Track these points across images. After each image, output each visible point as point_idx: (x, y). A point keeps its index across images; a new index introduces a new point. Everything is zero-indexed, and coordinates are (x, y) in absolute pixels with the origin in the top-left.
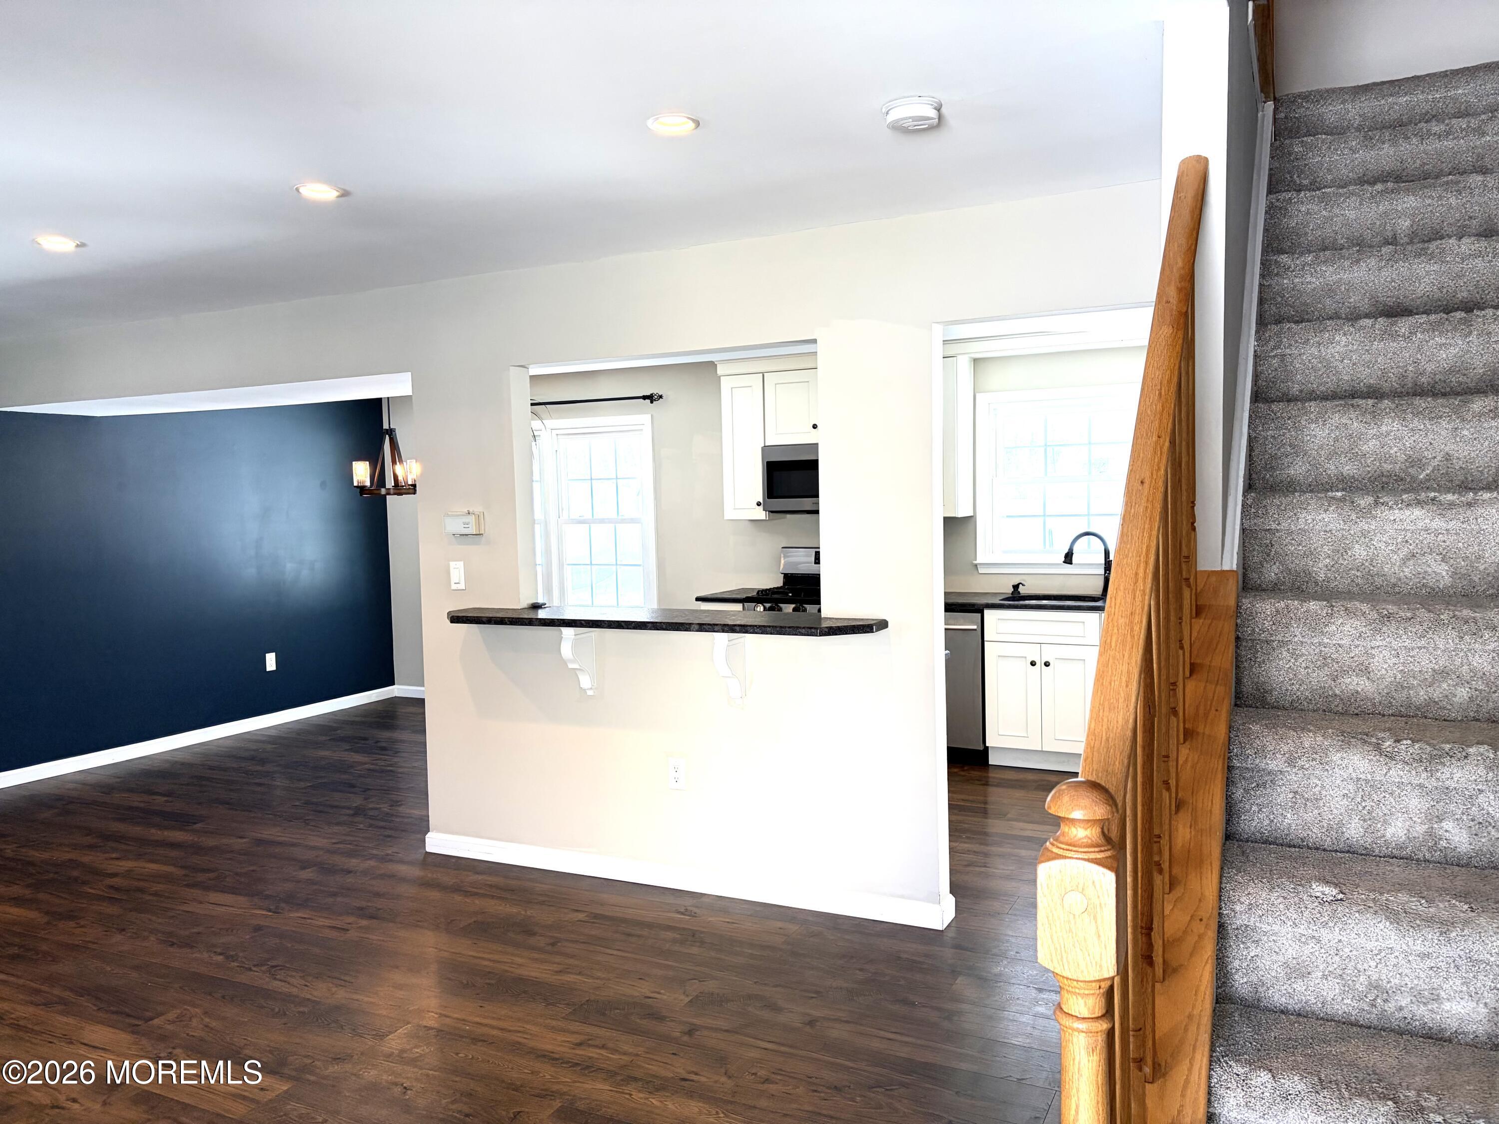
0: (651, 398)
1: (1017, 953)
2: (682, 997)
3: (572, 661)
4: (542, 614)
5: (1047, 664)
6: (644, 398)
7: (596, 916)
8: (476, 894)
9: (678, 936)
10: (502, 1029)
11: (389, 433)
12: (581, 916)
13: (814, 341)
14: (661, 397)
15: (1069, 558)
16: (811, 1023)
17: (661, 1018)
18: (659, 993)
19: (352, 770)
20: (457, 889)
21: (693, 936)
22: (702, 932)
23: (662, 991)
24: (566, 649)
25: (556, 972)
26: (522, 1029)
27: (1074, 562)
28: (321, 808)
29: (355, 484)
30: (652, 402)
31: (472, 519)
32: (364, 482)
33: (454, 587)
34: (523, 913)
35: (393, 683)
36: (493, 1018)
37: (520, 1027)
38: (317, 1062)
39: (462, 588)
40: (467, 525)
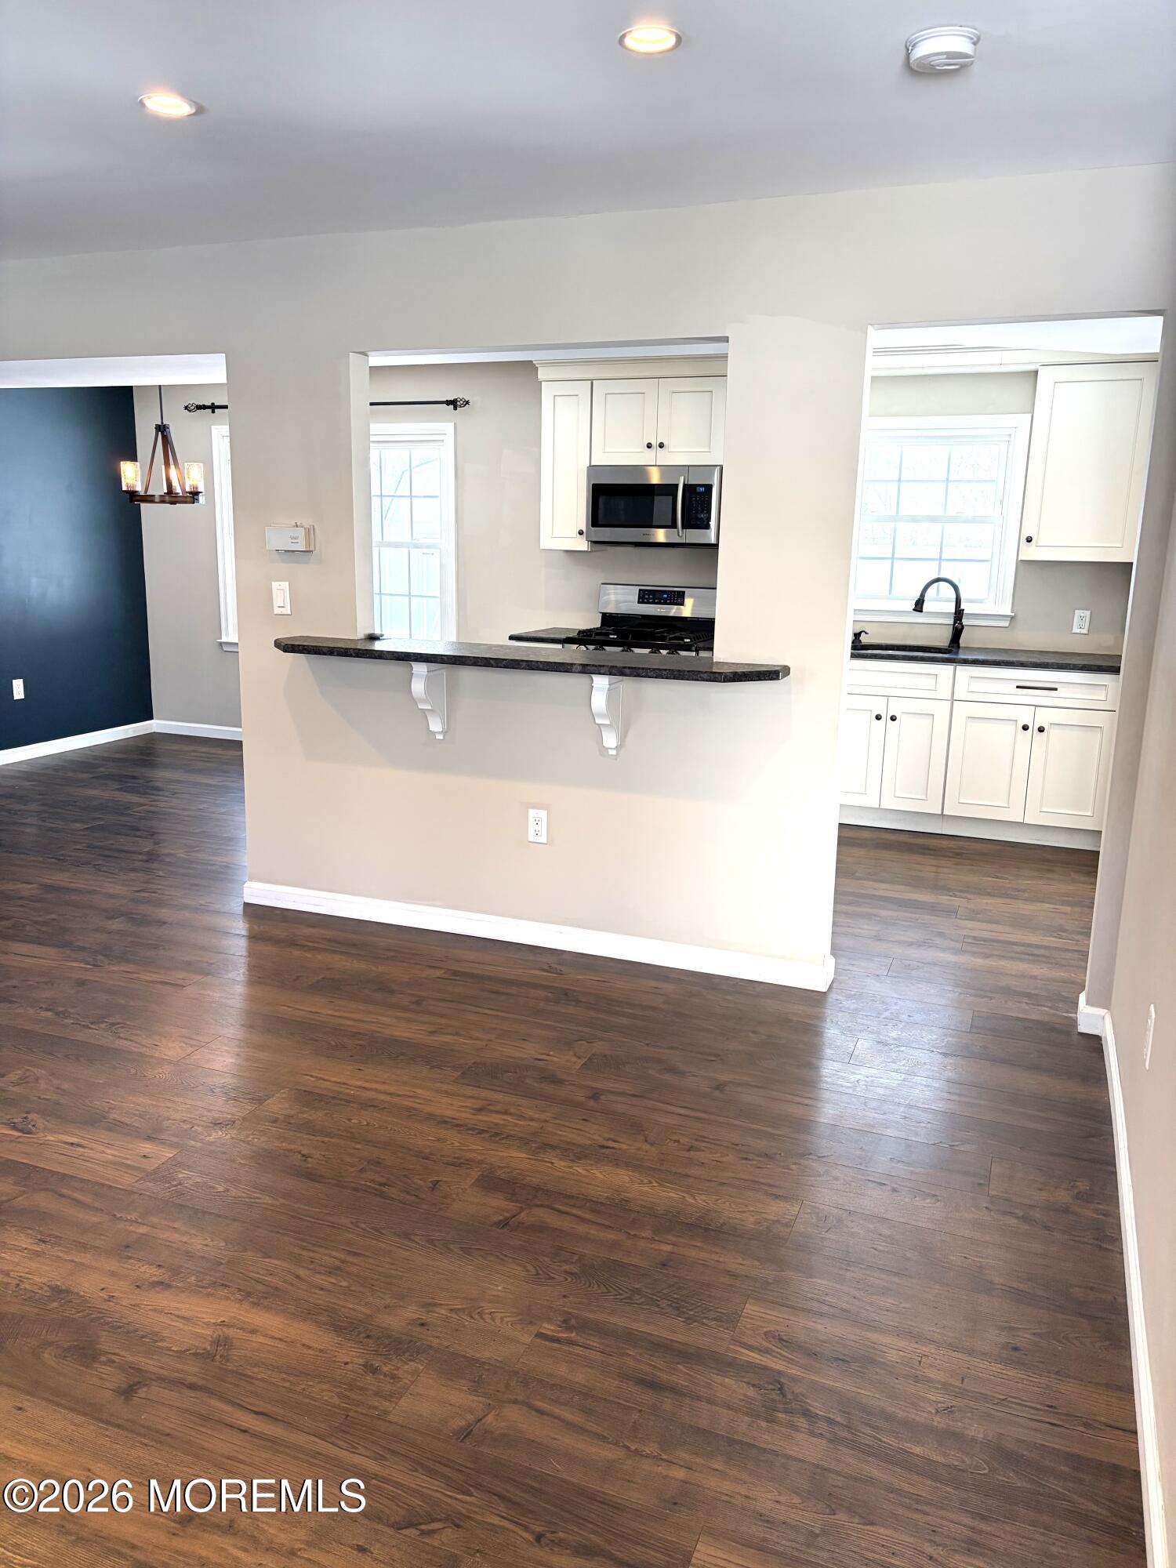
0: (453, 403)
1: (909, 1016)
2: (574, 1059)
3: (423, 701)
4: (378, 646)
5: (893, 718)
6: (448, 403)
7: (455, 973)
8: (315, 949)
9: (550, 995)
10: (390, 1094)
11: (162, 429)
12: (439, 973)
13: (726, 340)
14: (467, 403)
15: (919, 606)
16: (719, 1087)
17: (558, 1082)
18: (548, 1055)
19: (130, 812)
20: (292, 943)
21: (566, 995)
22: (575, 991)
23: (551, 1053)
24: (418, 687)
25: (431, 1032)
26: (411, 1094)
27: (924, 610)
28: (107, 853)
29: (124, 488)
30: (455, 409)
31: (301, 533)
32: (134, 486)
33: (277, 611)
34: (374, 969)
35: (151, 718)
36: (377, 1082)
37: (410, 1091)
38: (196, 1128)
39: (290, 613)
40: (296, 540)
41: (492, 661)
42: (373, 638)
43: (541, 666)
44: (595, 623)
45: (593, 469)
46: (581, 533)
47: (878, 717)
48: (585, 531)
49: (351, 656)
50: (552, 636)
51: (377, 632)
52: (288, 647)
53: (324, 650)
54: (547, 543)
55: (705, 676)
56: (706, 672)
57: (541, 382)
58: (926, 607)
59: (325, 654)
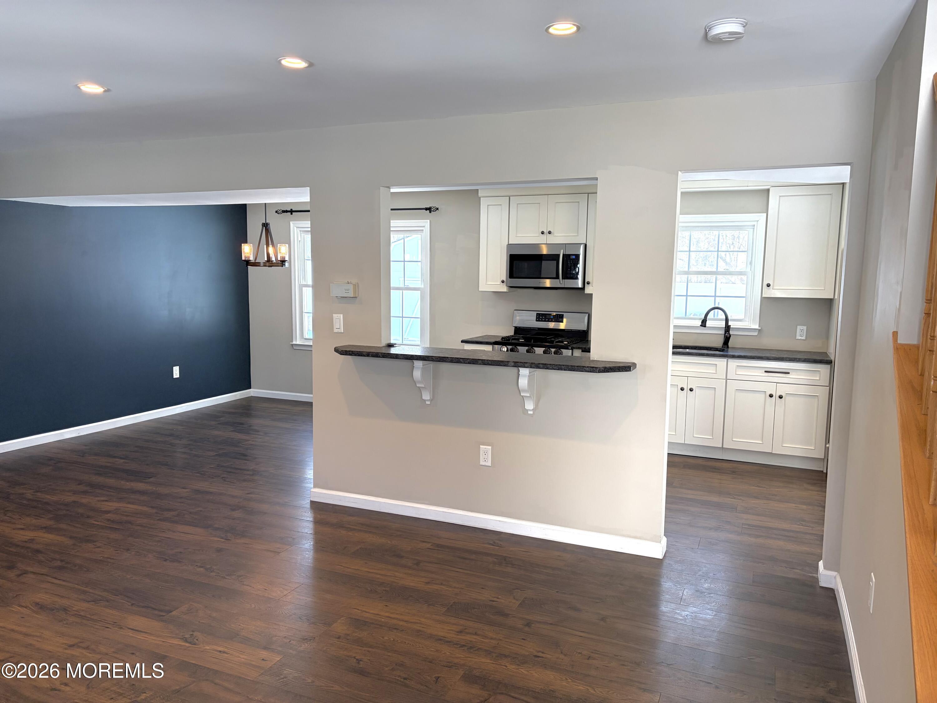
0: (429, 209)
1: (714, 574)
2: (514, 601)
3: (419, 382)
4: (393, 351)
5: (691, 390)
6: (426, 209)
7: (438, 546)
8: (354, 529)
9: (495, 560)
10: (405, 621)
11: (266, 226)
12: (429, 545)
13: (597, 179)
14: (437, 209)
15: (704, 323)
16: (603, 619)
17: (506, 615)
18: (498, 598)
19: (241, 445)
20: (340, 526)
21: (505, 560)
22: (510, 558)
23: (500, 597)
24: (417, 374)
25: (426, 583)
26: (419, 621)
28: (229, 470)
29: (243, 259)
30: (430, 212)
31: (351, 287)
32: (249, 257)
33: (336, 331)
34: (389, 542)
35: (251, 388)
36: (397, 614)
37: (418, 620)
38: (292, 642)
39: (343, 332)
40: (348, 291)
41: (461, 360)
42: (391, 346)
43: (490, 363)
44: (511, 332)
45: (510, 246)
46: (503, 282)
47: (682, 389)
48: (505, 280)
49: (380, 357)
50: (486, 340)
51: (392, 342)
52: (343, 351)
53: (364, 353)
54: (483, 287)
55: (587, 369)
56: (588, 367)
57: (480, 198)
58: (708, 324)
59: (364, 356)
